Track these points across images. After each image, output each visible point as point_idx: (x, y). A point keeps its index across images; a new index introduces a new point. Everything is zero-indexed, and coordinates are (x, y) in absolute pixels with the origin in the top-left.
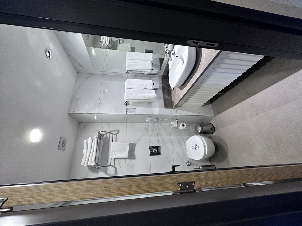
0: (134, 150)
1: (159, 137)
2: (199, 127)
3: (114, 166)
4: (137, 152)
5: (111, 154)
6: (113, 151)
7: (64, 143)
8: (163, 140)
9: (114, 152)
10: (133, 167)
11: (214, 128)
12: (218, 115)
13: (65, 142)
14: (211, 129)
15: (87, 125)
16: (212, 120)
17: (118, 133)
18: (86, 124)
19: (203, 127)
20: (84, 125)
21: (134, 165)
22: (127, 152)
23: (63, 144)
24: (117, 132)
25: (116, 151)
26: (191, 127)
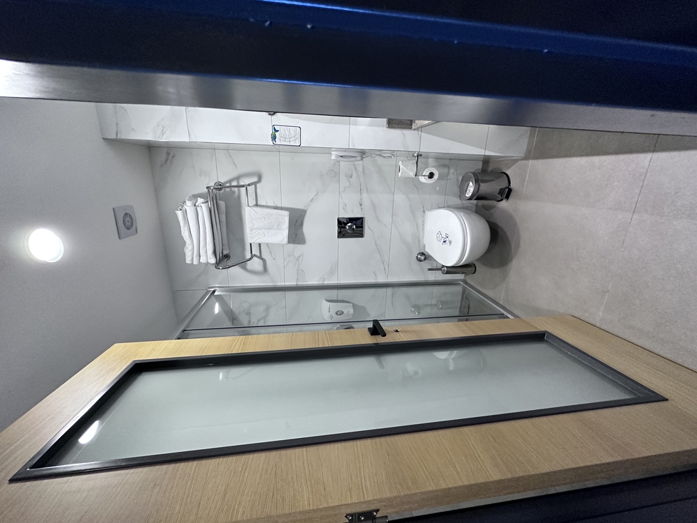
0: (302, 225)
1: (365, 195)
2: (471, 184)
3: (259, 255)
4: (308, 229)
5: (249, 235)
6: (251, 230)
7: (128, 219)
8: (373, 205)
9: (254, 231)
10: (301, 258)
11: (510, 190)
12: (535, 162)
13: (132, 219)
14: (501, 192)
15: (171, 155)
16: (513, 167)
17: (260, 180)
18: (168, 154)
19: (482, 184)
20: (164, 156)
21: (302, 255)
22: (286, 232)
23: (128, 224)
24: (255, 179)
25: (260, 229)
26: (452, 171)
